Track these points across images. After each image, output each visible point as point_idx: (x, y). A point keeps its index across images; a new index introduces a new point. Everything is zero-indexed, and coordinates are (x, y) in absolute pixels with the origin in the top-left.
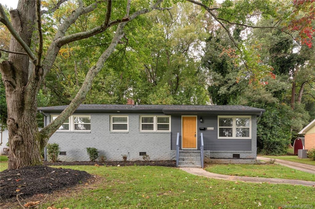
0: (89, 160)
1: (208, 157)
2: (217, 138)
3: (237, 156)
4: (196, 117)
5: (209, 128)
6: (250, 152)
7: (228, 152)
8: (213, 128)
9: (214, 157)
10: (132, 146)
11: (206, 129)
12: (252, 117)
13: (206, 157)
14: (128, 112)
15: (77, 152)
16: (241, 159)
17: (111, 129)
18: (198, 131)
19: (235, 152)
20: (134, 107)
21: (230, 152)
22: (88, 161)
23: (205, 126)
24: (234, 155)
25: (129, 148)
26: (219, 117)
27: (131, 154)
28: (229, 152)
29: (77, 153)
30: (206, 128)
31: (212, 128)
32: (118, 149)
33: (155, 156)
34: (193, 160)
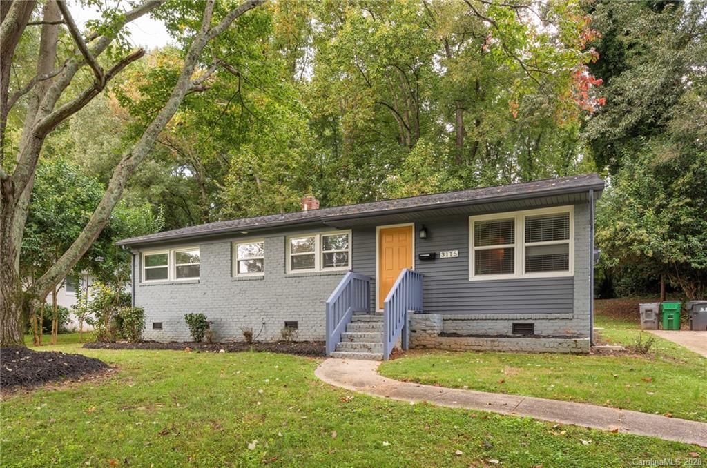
0: (191, 339)
1: (430, 331)
2: (468, 279)
3: (523, 330)
4: (411, 226)
5: (445, 253)
6: (570, 315)
7: (496, 316)
8: (457, 252)
9: (458, 332)
10: (270, 307)
11: (437, 257)
12: (575, 208)
13: (425, 331)
14: (259, 232)
15: (178, 322)
16: (538, 337)
17: (233, 272)
18: (415, 265)
19: (519, 316)
20: (283, 218)
21: (504, 316)
22: (190, 341)
23: (432, 250)
24: (515, 325)
25: (265, 312)
26: (473, 219)
27: (269, 325)
28: (499, 316)
29: (178, 325)
30: (437, 252)
31: (453, 252)
32: (245, 316)
33: (315, 331)
34: (376, 339)
